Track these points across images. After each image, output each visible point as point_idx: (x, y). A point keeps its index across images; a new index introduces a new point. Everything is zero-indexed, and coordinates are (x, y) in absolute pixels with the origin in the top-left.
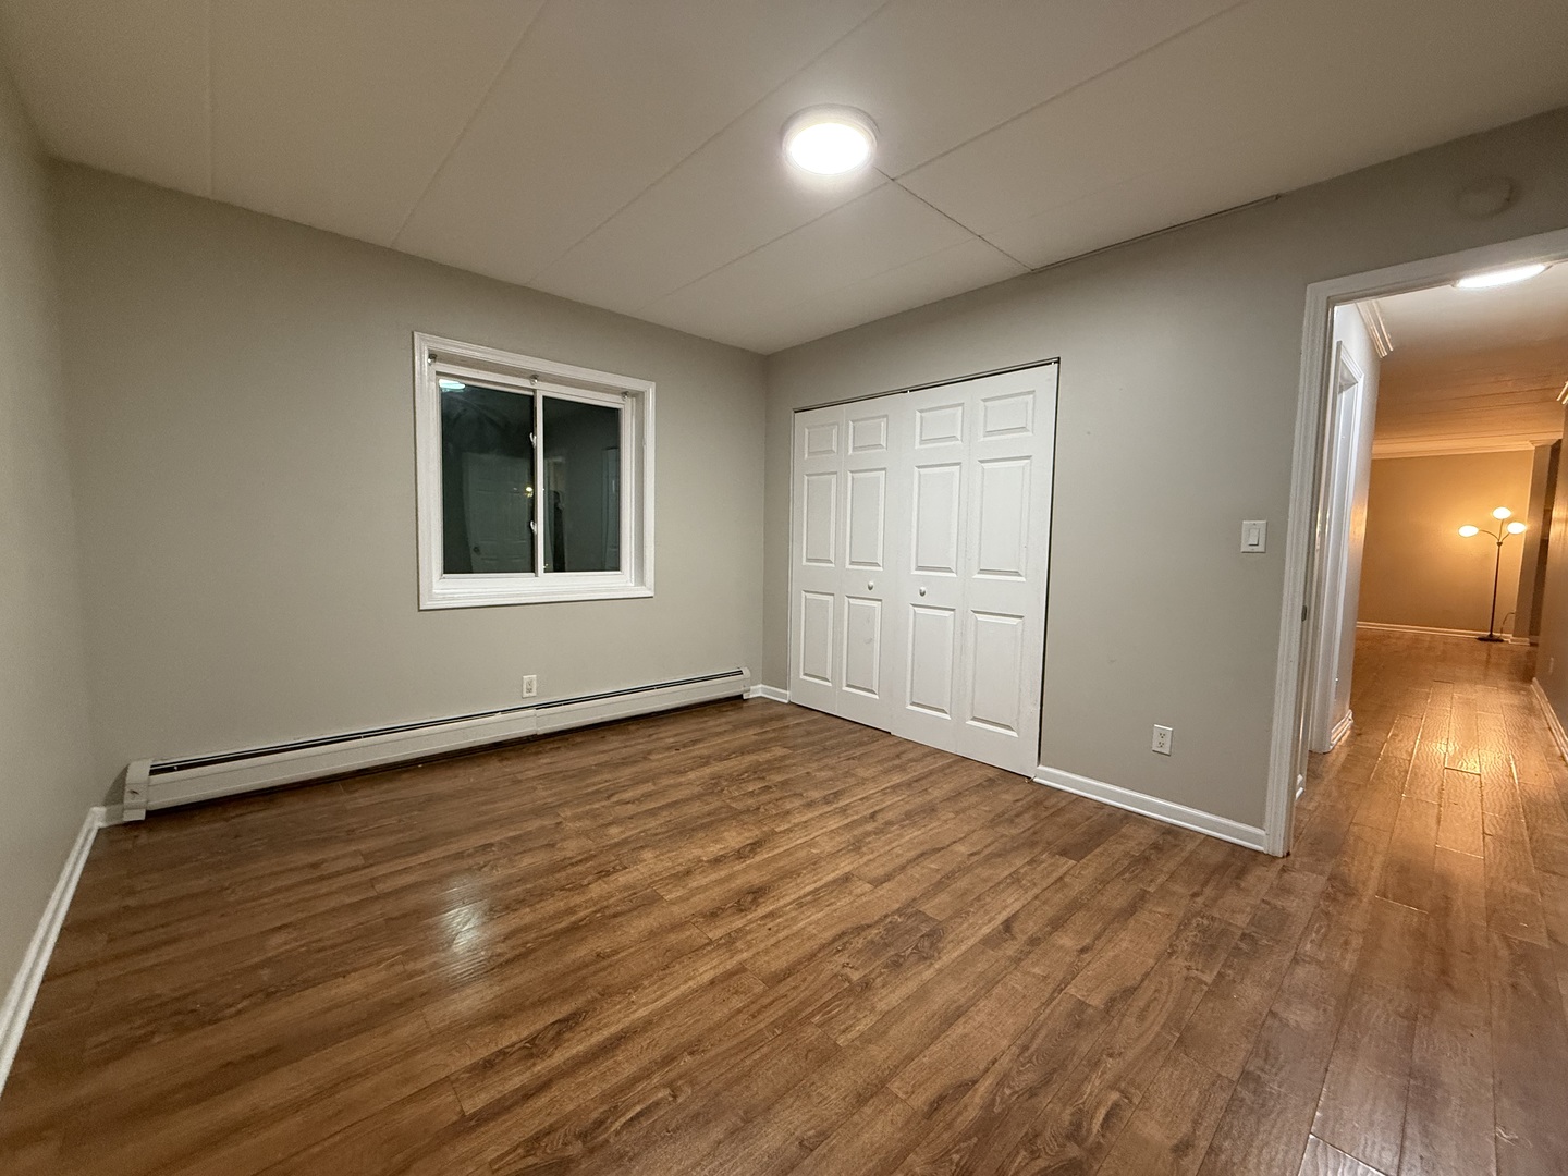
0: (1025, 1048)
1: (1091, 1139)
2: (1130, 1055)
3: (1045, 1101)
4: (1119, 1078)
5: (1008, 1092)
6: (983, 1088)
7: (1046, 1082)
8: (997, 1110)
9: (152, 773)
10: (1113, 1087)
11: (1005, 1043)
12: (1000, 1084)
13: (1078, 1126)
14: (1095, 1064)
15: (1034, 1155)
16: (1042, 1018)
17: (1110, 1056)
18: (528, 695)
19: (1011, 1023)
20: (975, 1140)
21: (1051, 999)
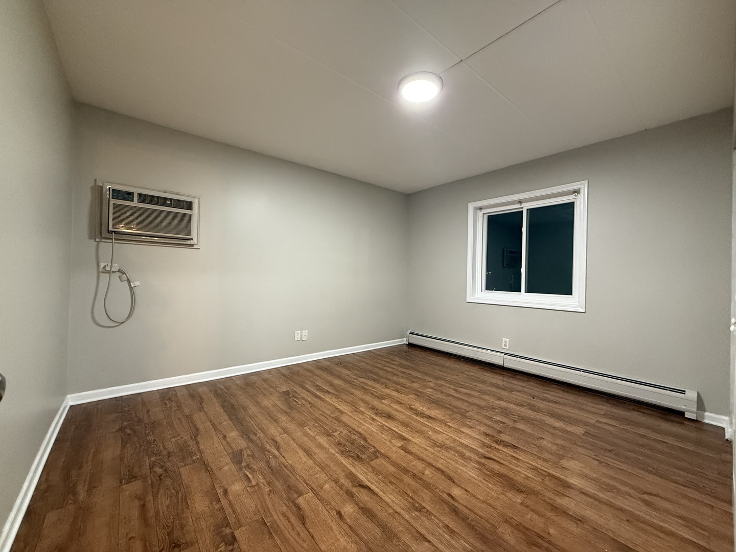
0: (286, 467)
1: (244, 469)
2: (267, 498)
3: (263, 464)
4: (259, 487)
5: (271, 457)
6: (276, 453)
7: (269, 467)
8: (266, 453)
9: (410, 333)
10: (257, 484)
11: (290, 462)
12: (275, 456)
13: (250, 468)
14: (269, 484)
15: (248, 455)
16: (298, 477)
17: (270, 491)
18: (504, 347)
19: (299, 467)
20: (260, 446)
21: (307, 484)
